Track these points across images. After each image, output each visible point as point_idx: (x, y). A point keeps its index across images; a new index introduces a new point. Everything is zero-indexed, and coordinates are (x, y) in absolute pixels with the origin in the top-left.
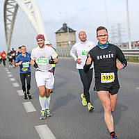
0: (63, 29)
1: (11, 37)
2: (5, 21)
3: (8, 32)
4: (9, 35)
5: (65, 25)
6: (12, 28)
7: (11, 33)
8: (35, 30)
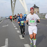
0: (34, 7)
1: (14, 10)
2: (12, 4)
3: (13, 8)
4: (13, 9)
5: (35, 5)
6: (14, 7)
7: (14, 8)
8: (23, 7)
